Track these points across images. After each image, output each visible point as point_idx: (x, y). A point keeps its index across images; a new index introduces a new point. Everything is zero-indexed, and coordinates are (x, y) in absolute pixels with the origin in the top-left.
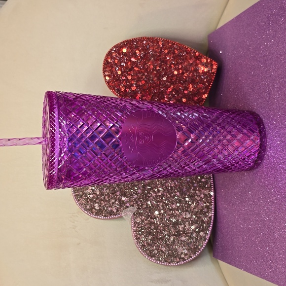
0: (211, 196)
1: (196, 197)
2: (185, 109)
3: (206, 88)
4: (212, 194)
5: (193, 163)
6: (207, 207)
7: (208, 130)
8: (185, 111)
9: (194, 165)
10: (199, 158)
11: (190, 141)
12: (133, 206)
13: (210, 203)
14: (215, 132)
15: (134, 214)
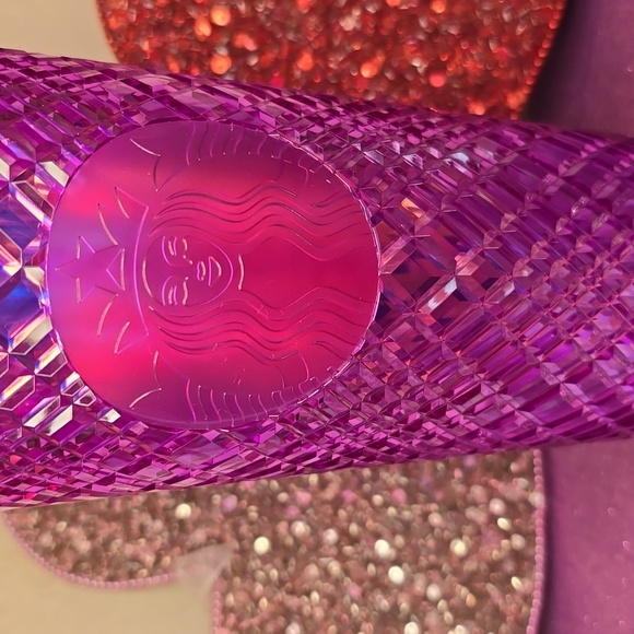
0: (531, 508)
1: (471, 513)
2: (429, 125)
3: (521, 62)
4: (537, 499)
5: (468, 404)
6: (516, 555)
7: (545, 236)
8: (429, 133)
9: (470, 411)
10: (494, 379)
11: (451, 288)
12: (220, 541)
13: (529, 537)
14: (582, 247)
15: (224, 575)
